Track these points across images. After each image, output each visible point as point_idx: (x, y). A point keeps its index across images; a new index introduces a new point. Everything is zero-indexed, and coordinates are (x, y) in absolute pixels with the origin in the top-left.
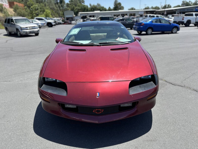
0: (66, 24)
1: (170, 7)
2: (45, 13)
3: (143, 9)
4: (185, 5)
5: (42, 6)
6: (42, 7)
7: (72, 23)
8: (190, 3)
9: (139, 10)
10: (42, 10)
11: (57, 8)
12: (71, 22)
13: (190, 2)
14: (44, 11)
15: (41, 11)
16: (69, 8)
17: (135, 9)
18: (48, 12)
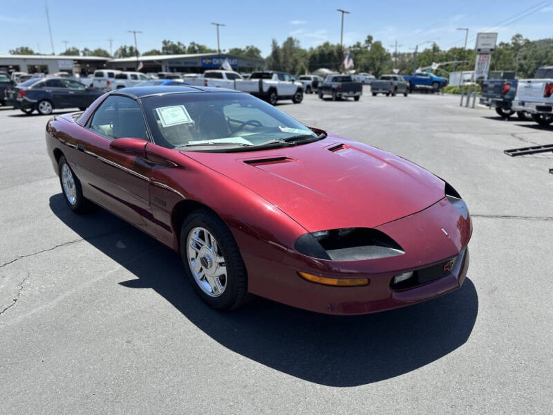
1: (137, 54)
3: (61, 55)
4: (172, 52)
8: (181, 47)
9: (44, 55)
13: (179, 44)
17: (31, 53)
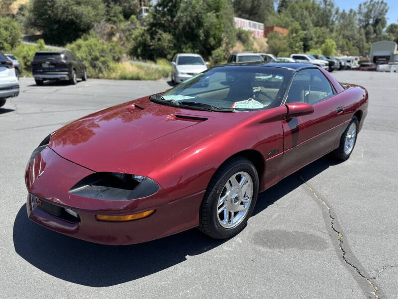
0: (363, 70)
2: (324, 46)
5: (323, 33)
6: (321, 35)
7: (377, 69)
10: (321, 39)
11: (361, 35)
12: (376, 67)
14: (323, 42)
15: (317, 43)
16: (391, 34)
18: (330, 44)
